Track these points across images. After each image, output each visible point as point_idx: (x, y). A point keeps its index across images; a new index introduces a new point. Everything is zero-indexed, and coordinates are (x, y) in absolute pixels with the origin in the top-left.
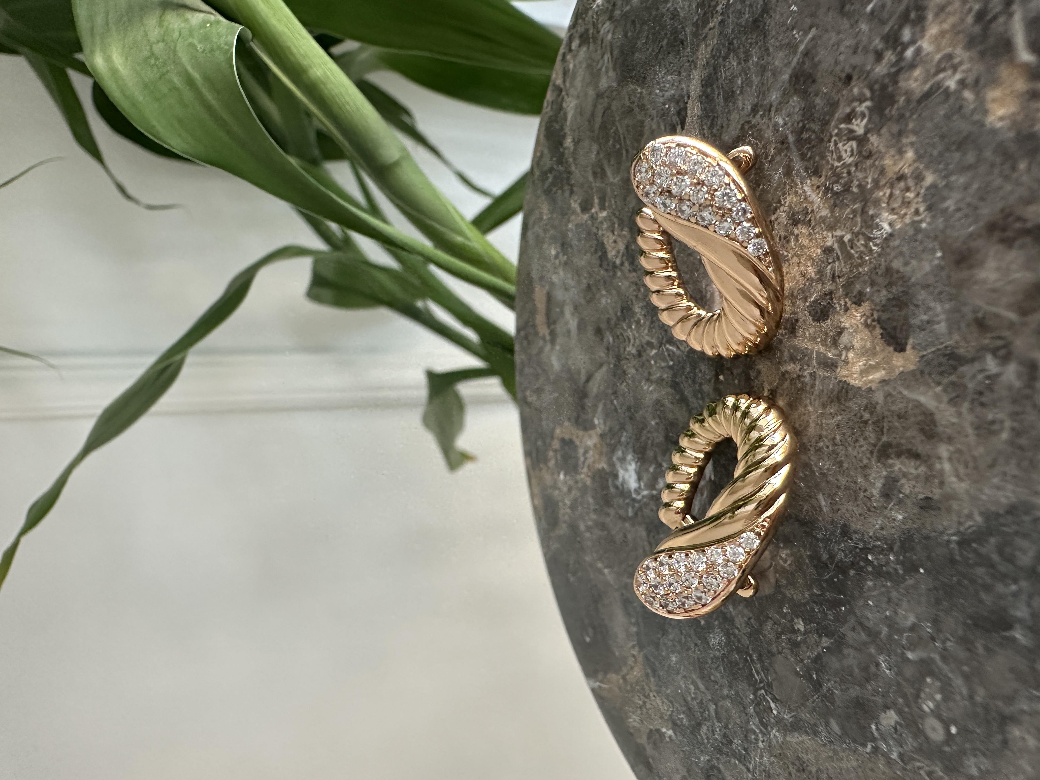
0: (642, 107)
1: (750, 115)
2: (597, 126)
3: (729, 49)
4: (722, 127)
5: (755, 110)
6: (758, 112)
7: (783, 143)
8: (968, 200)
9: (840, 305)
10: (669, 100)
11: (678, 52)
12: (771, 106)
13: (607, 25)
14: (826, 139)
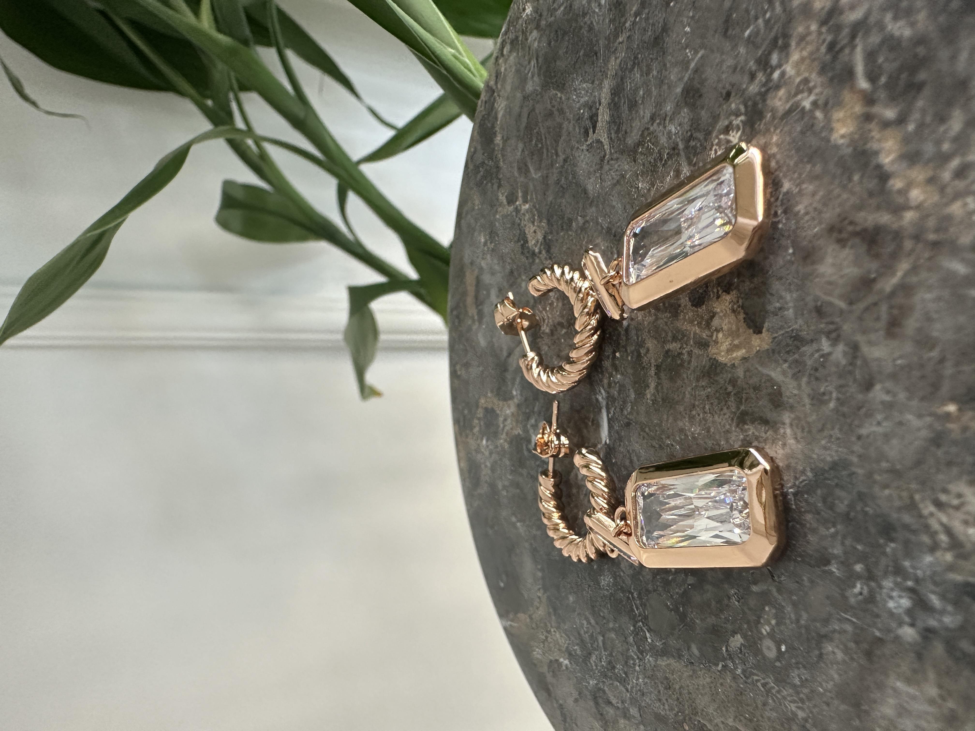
0: (561, 111)
1: (648, 123)
2: (524, 125)
3: (634, 63)
4: (626, 133)
5: (653, 119)
6: (655, 121)
7: (674, 149)
8: (815, 205)
9: (713, 292)
10: (584, 106)
11: (593, 64)
12: (666, 115)
13: (535, 34)
14: (708, 148)
